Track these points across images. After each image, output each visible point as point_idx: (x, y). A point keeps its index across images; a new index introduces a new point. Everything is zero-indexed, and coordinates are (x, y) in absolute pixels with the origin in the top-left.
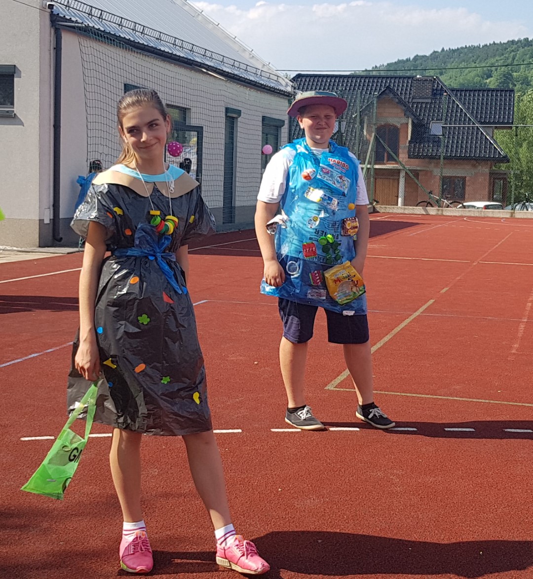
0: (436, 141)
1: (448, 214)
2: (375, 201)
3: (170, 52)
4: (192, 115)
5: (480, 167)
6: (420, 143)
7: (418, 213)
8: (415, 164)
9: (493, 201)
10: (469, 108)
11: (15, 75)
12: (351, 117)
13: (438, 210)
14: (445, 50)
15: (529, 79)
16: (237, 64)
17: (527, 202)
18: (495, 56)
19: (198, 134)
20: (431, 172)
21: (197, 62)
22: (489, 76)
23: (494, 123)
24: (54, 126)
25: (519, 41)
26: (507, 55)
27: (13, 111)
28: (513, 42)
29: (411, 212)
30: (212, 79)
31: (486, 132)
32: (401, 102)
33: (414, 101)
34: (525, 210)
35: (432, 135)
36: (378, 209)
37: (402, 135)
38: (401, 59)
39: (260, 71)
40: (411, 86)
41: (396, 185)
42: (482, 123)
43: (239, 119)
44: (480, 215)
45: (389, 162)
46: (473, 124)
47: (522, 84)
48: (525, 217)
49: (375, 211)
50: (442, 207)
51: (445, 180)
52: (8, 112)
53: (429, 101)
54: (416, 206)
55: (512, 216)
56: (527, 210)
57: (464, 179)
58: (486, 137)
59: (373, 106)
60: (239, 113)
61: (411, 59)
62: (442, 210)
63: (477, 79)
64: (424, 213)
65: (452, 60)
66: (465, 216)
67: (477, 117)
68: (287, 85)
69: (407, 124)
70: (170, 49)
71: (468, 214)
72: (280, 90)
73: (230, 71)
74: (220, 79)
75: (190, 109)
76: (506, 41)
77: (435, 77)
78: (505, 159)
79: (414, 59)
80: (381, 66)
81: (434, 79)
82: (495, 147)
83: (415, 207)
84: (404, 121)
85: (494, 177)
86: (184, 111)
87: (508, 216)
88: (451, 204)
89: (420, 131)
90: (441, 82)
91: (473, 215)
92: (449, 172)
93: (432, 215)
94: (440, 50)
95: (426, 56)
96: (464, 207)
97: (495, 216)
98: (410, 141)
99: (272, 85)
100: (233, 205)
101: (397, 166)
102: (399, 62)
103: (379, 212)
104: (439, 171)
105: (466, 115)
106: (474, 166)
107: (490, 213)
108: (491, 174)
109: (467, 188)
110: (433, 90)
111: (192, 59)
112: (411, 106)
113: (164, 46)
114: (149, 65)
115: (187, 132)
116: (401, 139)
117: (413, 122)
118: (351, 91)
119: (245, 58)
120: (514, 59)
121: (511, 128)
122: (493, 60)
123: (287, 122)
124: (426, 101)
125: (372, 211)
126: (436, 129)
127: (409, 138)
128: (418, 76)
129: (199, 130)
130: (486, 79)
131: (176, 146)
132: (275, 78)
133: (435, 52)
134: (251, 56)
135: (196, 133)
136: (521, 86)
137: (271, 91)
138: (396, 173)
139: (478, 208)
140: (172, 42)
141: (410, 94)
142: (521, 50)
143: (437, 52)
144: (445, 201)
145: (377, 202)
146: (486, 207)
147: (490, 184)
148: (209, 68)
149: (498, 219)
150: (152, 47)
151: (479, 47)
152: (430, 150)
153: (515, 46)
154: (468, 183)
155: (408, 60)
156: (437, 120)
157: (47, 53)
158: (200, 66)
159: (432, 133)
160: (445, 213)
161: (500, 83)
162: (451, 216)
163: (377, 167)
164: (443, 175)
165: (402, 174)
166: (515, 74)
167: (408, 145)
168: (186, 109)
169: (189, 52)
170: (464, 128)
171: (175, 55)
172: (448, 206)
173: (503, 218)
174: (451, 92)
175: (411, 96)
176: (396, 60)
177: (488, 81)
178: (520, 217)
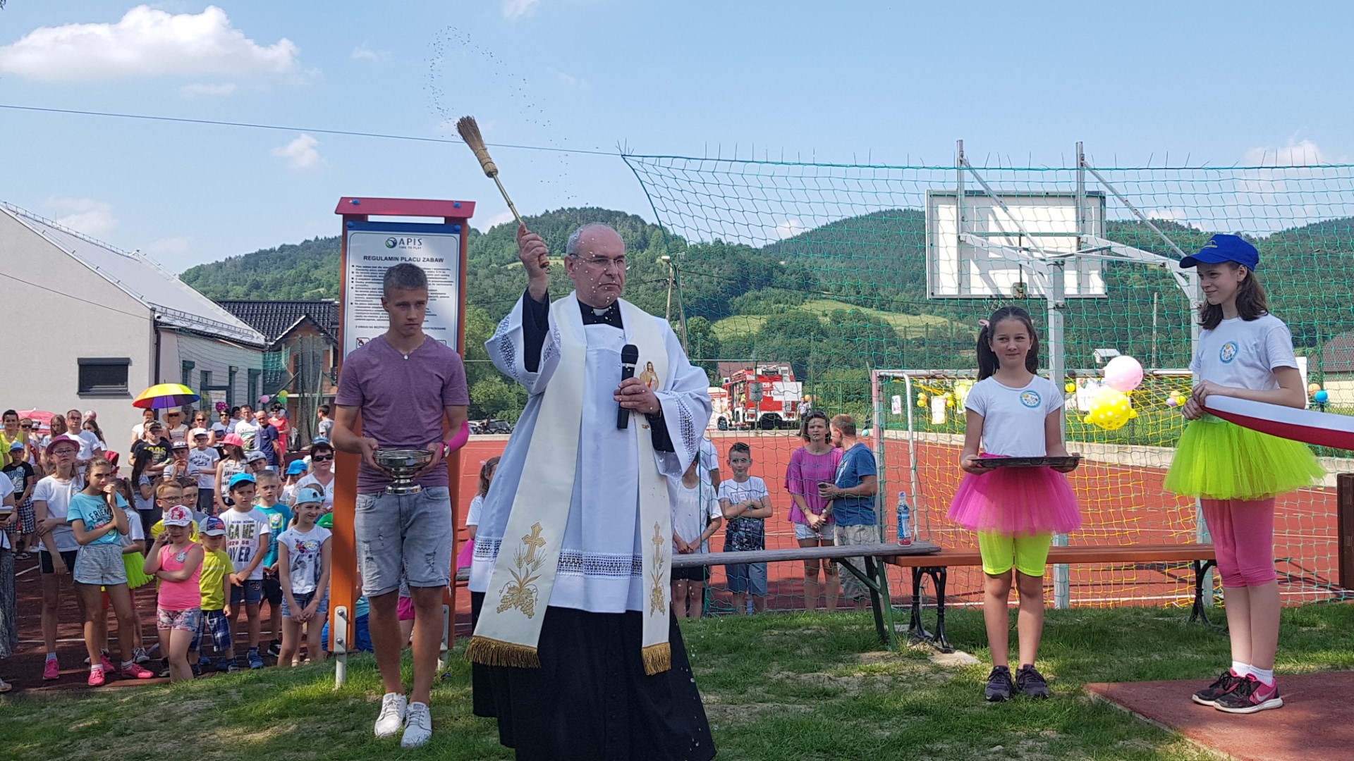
14: (320, 238)
32: (321, 329)
38: (263, 248)
40: (329, 312)
61: (277, 249)
65: (329, 251)
80: (236, 257)
95: (296, 246)
98: (332, 368)
102: (261, 252)
117: (334, 348)
127: (331, 365)
135: (224, 392)
143: (309, 241)
167: (330, 372)
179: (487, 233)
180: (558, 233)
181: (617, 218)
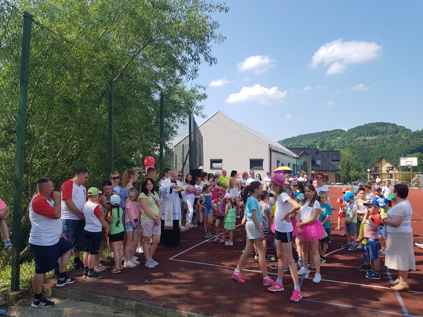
14: (302, 135)
15: (330, 143)
18: (318, 136)
25: (325, 132)
26: (322, 136)
28: (323, 132)
38: (288, 138)
47: (328, 144)
53: (315, 154)
76: (321, 132)
94: (300, 135)
98: (311, 166)
120: (324, 137)
122: (317, 138)
133: (298, 136)
141: (309, 153)
151: (312, 134)
155: (290, 138)
166: (325, 141)
176: (286, 138)
177: (316, 144)
179: (347, 131)
180: (369, 130)
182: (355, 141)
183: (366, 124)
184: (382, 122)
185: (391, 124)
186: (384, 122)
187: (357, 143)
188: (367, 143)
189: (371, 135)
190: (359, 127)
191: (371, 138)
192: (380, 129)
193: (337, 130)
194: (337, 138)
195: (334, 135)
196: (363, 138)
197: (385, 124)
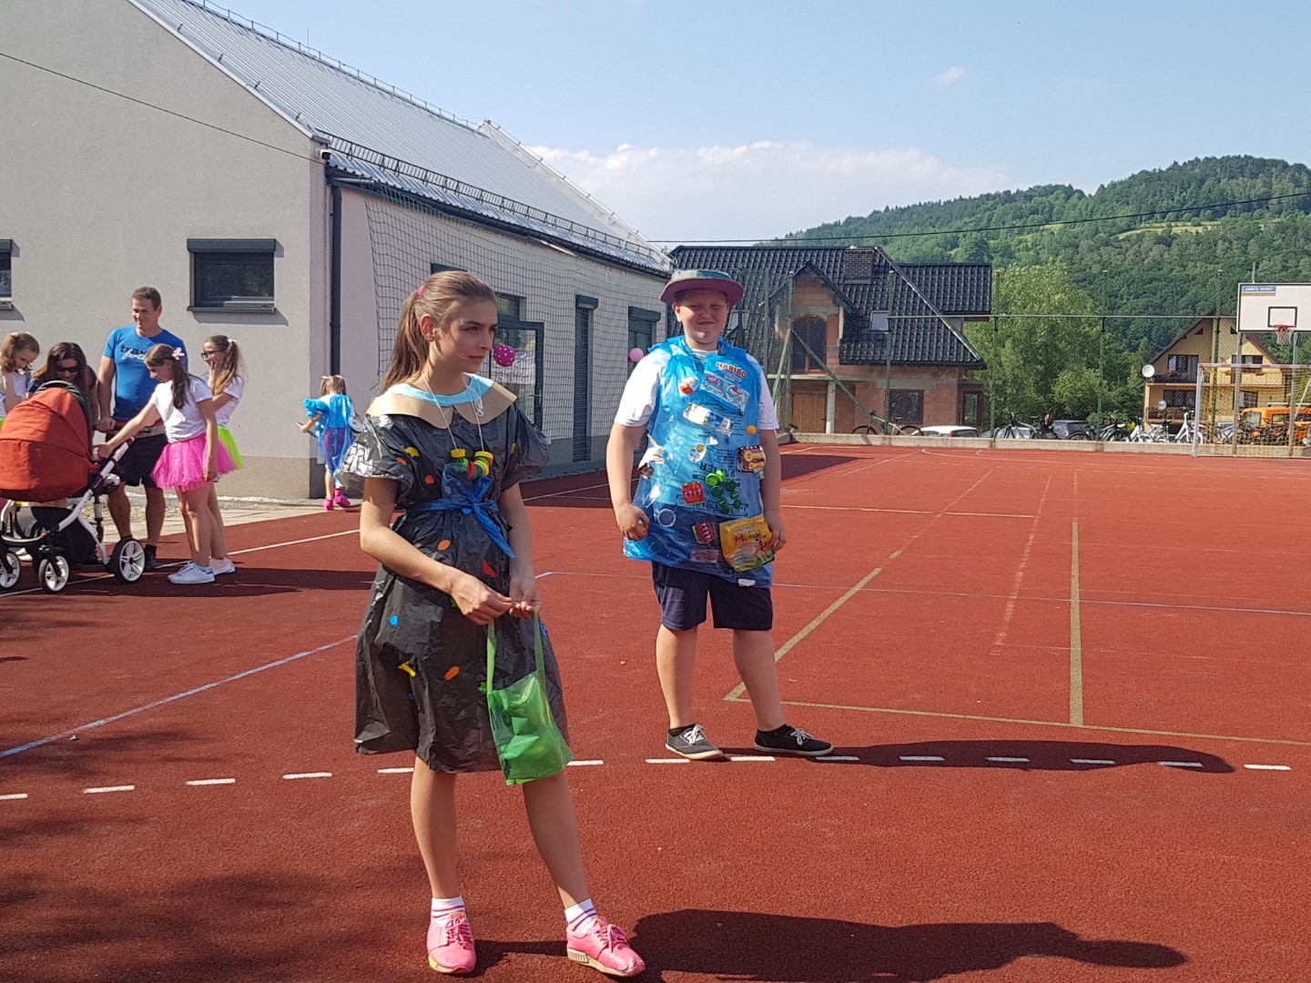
0: (880, 339)
1: (898, 444)
2: (793, 426)
3: (496, 217)
4: (529, 307)
5: (943, 377)
6: (857, 342)
7: (855, 443)
8: (850, 373)
9: (964, 424)
10: (925, 291)
11: (275, 253)
12: (756, 307)
13: (885, 439)
14: (890, 209)
15: (1013, 248)
16: (591, 233)
17: (1014, 426)
18: (962, 217)
19: (537, 334)
20: (873, 383)
21: (534, 231)
22: (955, 245)
23: (963, 312)
24: (331, 325)
25: (997, 195)
26: (980, 215)
27: (273, 305)
28: (988, 196)
29: (844, 441)
30: (556, 256)
31: (950, 324)
32: (827, 284)
33: (846, 282)
34: (1011, 438)
35: (874, 331)
36: (796, 439)
37: (830, 330)
38: (826, 222)
39: (625, 243)
40: (842, 261)
41: (822, 402)
42: (945, 313)
43: (596, 312)
44: (945, 446)
45: (812, 370)
46: (933, 313)
47: (1002, 256)
48: (1011, 447)
49: (792, 441)
50: (890, 434)
51: (892, 395)
52: (265, 306)
53: (869, 282)
54: (853, 432)
55: (991, 446)
56: (1014, 437)
57: (921, 392)
58: (952, 333)
59: (788, 291)
60: (595, 302)
61: (841, 223)
62: (890, 438)
63: (937, 250)
64: (865, 443)
65: (900, 223)
66: (923, 448)
67: (938, 304)
68: (663, 262)
69: (838, 315)
70: (495, 213)
71: (927, 444)
72: (654, 270)
73: (581, 244)
74: (567, 254)
75: (525, 298)
76: (977, 196)
77: (876, 248)
78: (981, 365)
79: (845, 222)
80: (798, 233)
81: (875, 251)
82: (965, 348)
83: (850, 435)
84: (833, 310)
85: (964, 390)
86: (517, 301)
87: (986, 446)
88: (902, 429)
89: (856, 325)
90: (885, 255)
91: (934, 445)
92: (902, 383)
93: (876, 446)
94: (882, 210)
95: (862, 218)
96: (922, 434)
97: (967, 446)
98: (842, 340)
99: (642, 262)
100: (587, 435)
101: (823, 375)
102: (825, 226)
103: (798, 442)
104: (885, 383)
105: (921, 301)
106: (935, 375)
107: (960, 442)
108: (961, 385)
109: (925, 406)
110: (874, 266)
111: (527, 227)
112: (842, 289)
113: (487, 209)
114: (466, 237)
115: (520, 331)
116: (829, 337)
117: (845, 312)
118: (756, 270)
119: (603, 224)
120: (989, 220)
121: (987, 319)
122: (959, 223)
123: (664, 315)
124: (865, 282)
125: (788, 440)
126: (879, 322)
127: (841, 336)
128: (852, 247)
129: (538, 328)
130: (951, 250)
131: (508, 351)
132: (647, 253)
133: (875, 212)
134: (612, 222)
135: (533, 332)
136: (1000, 258)
137: (642, 271)
138: (823, 385)
139: (942, 435)
140: (499, 204)
141: (840, 272)
142: (1000, 208)
143: (879, 212)
144: (894, 425)
145: (796, 428)
146: (954, 434)
147: (958, 401)
148: (551, 239)
149: (973, 450)
150: (470, 211)
151: (938, 204)
152: (871, 351)
153: (991, 203)
154: (926, 399)
155: (837, 224)
156: (880, 309)
157: (321, 221)
158: (538, 237)
159: (873, 328)
160: (894, 443)
161: (971, 256)
162: (903, 447)
163: (795, 377)
164: (891, 387)
165: (832, 388)
166: (992, 242)
167: (838, 345)
168: (519, 298)
169: (523, 216)
170: (919, 320)
171: (504, 222)
172: (898, 433)
173: (978, 449)
174: (899, 268)
175: (842, 275)
176: (820, 225)
177: (952, 252)
178: (1003, 447)
179: (1093, 194)
180: (1189, 191)
181: (1273, 170)
182: (1127, 239)
183: (1181, 164)
184: (1251, 158)
185: (1286, 166)
186: (1257, 157)
187: (1131, 252)
188: (1175, 249)
189: (1198, 216)
190: (1147, 178)
191: (1193, 230)
192: (1238, 187)
193: (1050, 190)
194: (1046, 226)
195: (1035, 212)
196: (1159, 229)
197: (1264, 165)
